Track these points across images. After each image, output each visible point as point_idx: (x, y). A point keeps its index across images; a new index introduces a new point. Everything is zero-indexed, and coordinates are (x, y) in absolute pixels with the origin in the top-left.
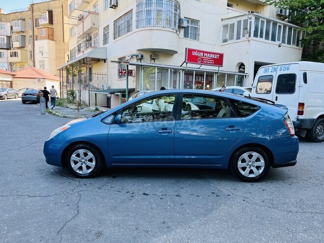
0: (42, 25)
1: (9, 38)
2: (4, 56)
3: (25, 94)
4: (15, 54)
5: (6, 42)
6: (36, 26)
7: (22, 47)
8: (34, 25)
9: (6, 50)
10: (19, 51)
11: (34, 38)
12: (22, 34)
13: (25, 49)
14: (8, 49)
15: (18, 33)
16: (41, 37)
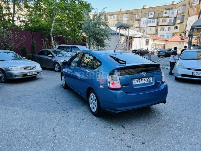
0: (194, 6)
1: (175, 18)
2: (170, 30)
3: (159, 52)
4: (176, 28)
5: (173, 21)
6: (191, 8)
7: (181, 23)
8: (190, 7)
9: (172, 26)
10: (179, 26)
11: (188, 16)
12: (183, 14)
13: (183, 23)
14: (173, 25)
15: (180, 14)
16: (192, 14)
